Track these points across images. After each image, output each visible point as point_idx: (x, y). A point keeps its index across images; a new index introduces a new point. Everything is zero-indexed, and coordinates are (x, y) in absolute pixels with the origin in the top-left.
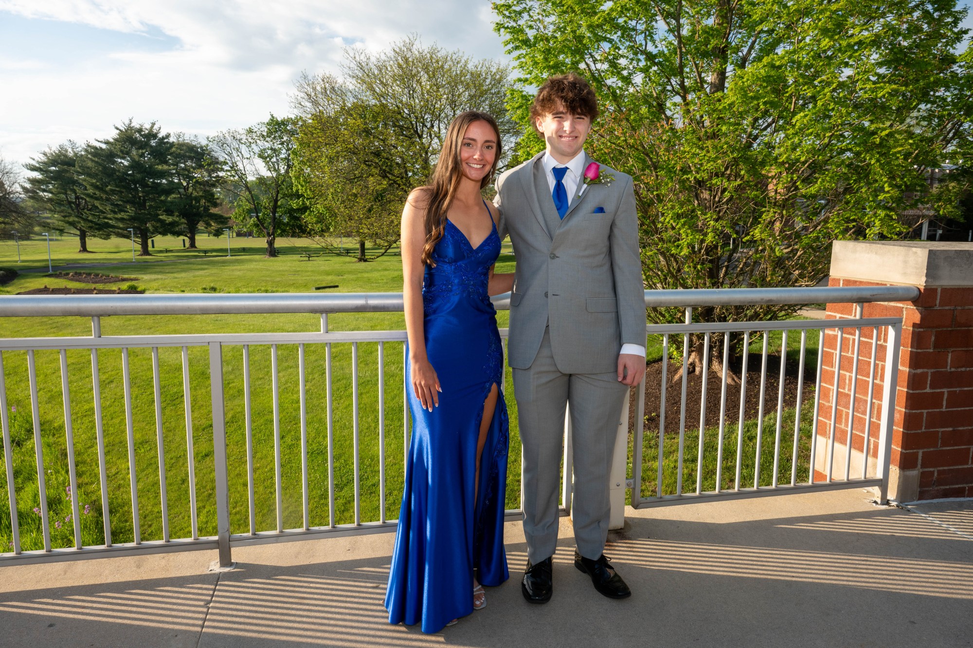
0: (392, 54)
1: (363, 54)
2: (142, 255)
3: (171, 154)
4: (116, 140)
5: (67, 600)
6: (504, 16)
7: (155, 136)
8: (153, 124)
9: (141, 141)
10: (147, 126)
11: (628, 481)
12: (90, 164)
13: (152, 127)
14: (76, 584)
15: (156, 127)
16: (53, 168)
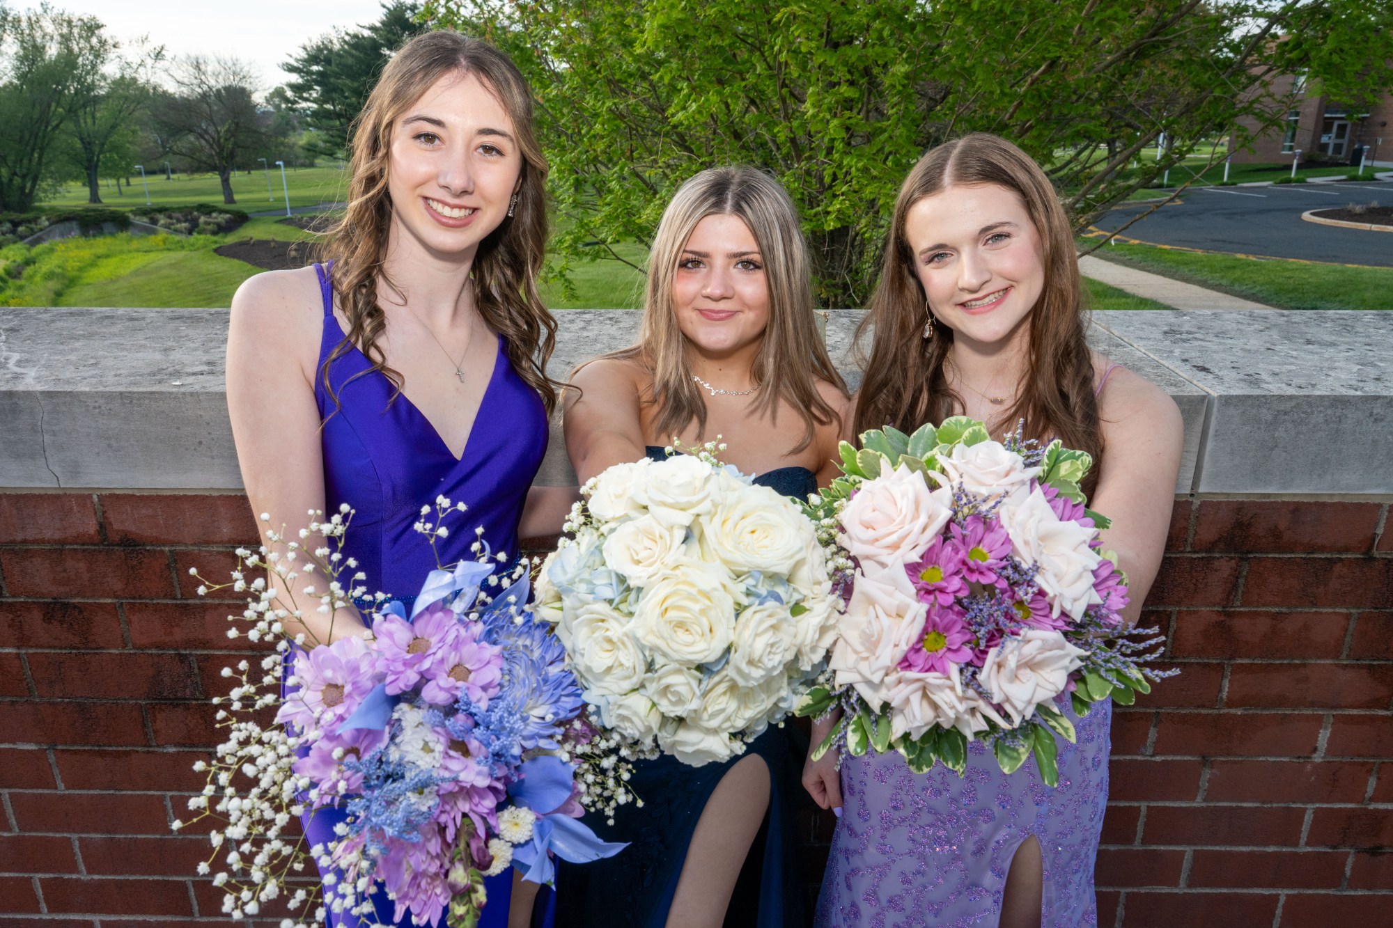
4: (383, 23)
9: (414, 22)
12: (350, 61)
16: (315, 68)
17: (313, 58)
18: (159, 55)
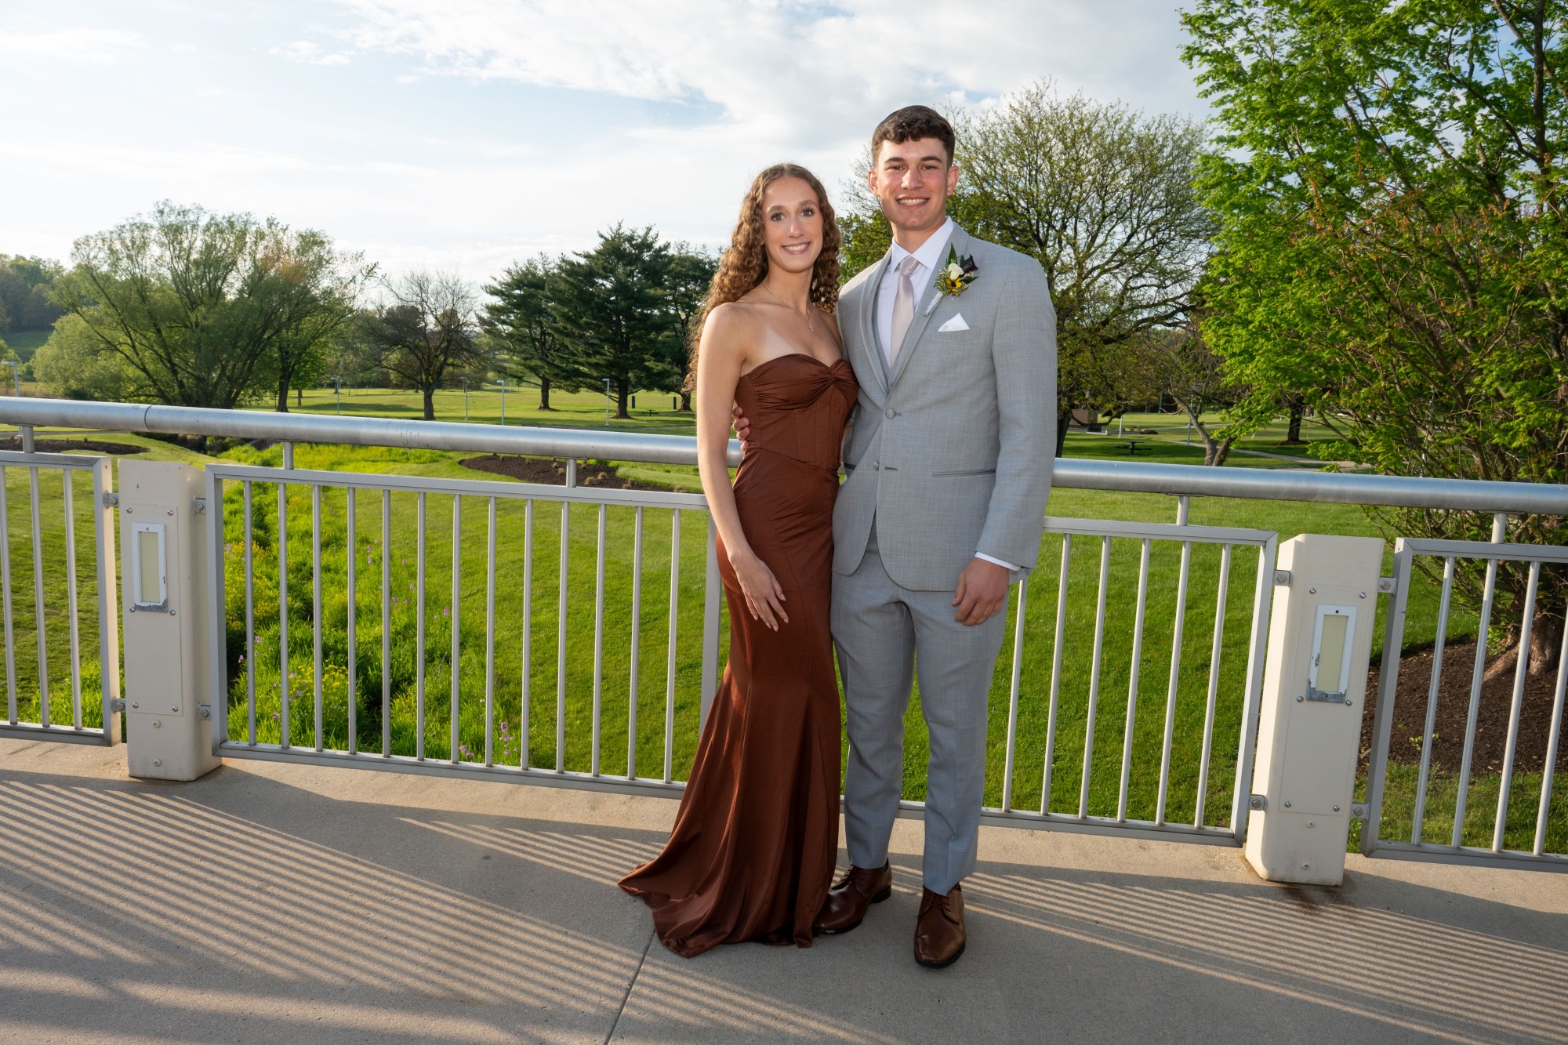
0: (1006, 112)
1: (961, 115)
2: (617, 417)
3: (667, 273)
4: (598, 252)
5: (506, 832)
6: (1203, 34)
7: (649, 246)
8: (649, 229)
9: (630, 253)
10: (641, 232)
11: (1356, 806)
12: (563, 286)
13: (647, 233)
14: (517, 815)
15: (652, 234)
16: (517, 292)
17: (518, 283)
18: (370, 272)
